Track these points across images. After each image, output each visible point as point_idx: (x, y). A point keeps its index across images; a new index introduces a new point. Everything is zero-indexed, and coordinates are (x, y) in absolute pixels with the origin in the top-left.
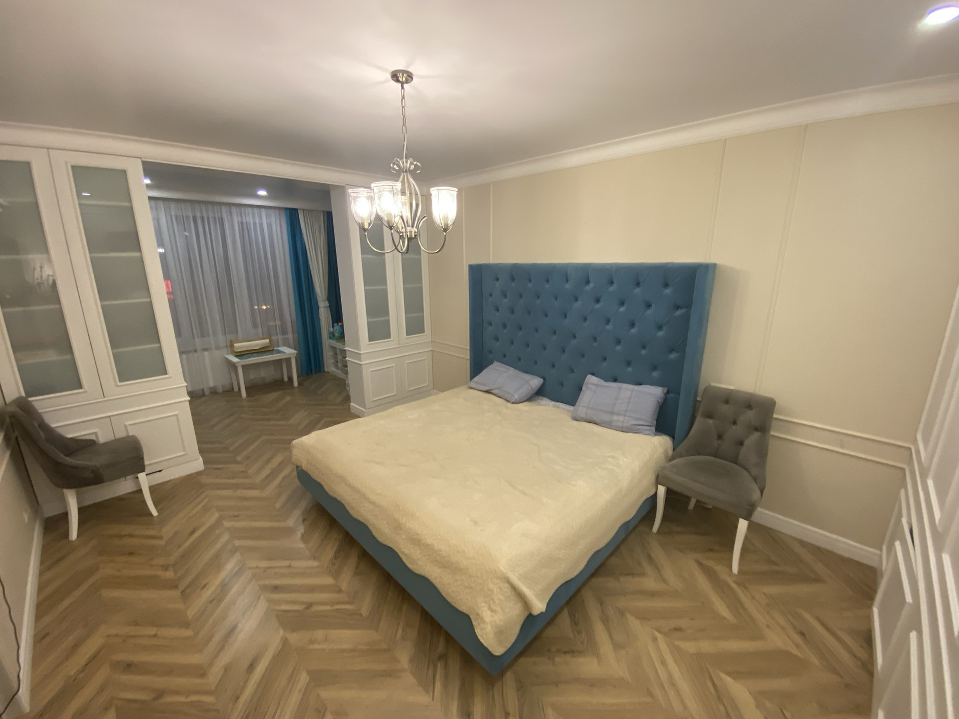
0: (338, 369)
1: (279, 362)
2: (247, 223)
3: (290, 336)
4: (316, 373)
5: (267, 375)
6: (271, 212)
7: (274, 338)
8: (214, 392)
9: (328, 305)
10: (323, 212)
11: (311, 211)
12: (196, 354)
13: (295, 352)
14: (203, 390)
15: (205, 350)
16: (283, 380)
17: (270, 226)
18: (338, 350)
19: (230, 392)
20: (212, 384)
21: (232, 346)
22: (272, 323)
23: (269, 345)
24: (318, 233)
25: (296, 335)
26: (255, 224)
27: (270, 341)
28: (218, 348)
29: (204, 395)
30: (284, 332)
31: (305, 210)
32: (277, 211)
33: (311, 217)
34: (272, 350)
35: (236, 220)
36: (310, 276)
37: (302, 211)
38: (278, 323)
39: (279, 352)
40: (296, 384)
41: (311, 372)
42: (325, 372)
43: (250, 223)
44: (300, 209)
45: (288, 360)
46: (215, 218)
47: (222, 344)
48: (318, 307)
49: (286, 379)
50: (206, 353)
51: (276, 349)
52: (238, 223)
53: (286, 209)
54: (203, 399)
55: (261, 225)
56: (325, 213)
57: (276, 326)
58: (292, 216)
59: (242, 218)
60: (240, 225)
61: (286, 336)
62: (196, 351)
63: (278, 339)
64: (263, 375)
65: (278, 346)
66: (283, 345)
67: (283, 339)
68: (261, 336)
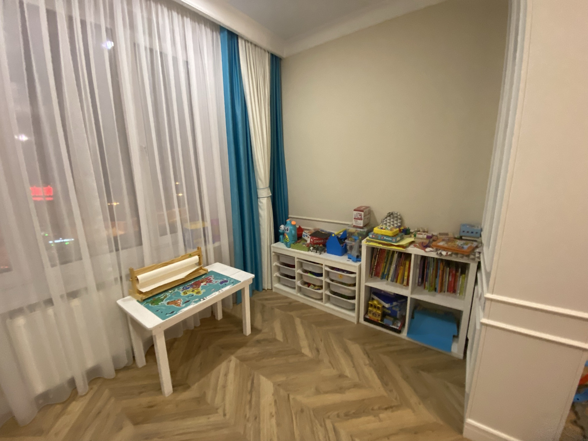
8: (96, 378)
10: (269, 53)
11: (256, 46)
12: (50, 311)
14: (72, 382)
15: (73, 295)
18: (296, 260)
20: (90, 364)
23: (200, 265)
27: (199, 258)
31: (248, 41)
33: (254, 56)
37: (243, 42)
42: (264, 289)
44: (241, 38)
50: (76, 303)
56: (269, 57)
62: (50, 302)
66: (215, 262)
67: (215, 249)
68: (182, 252)
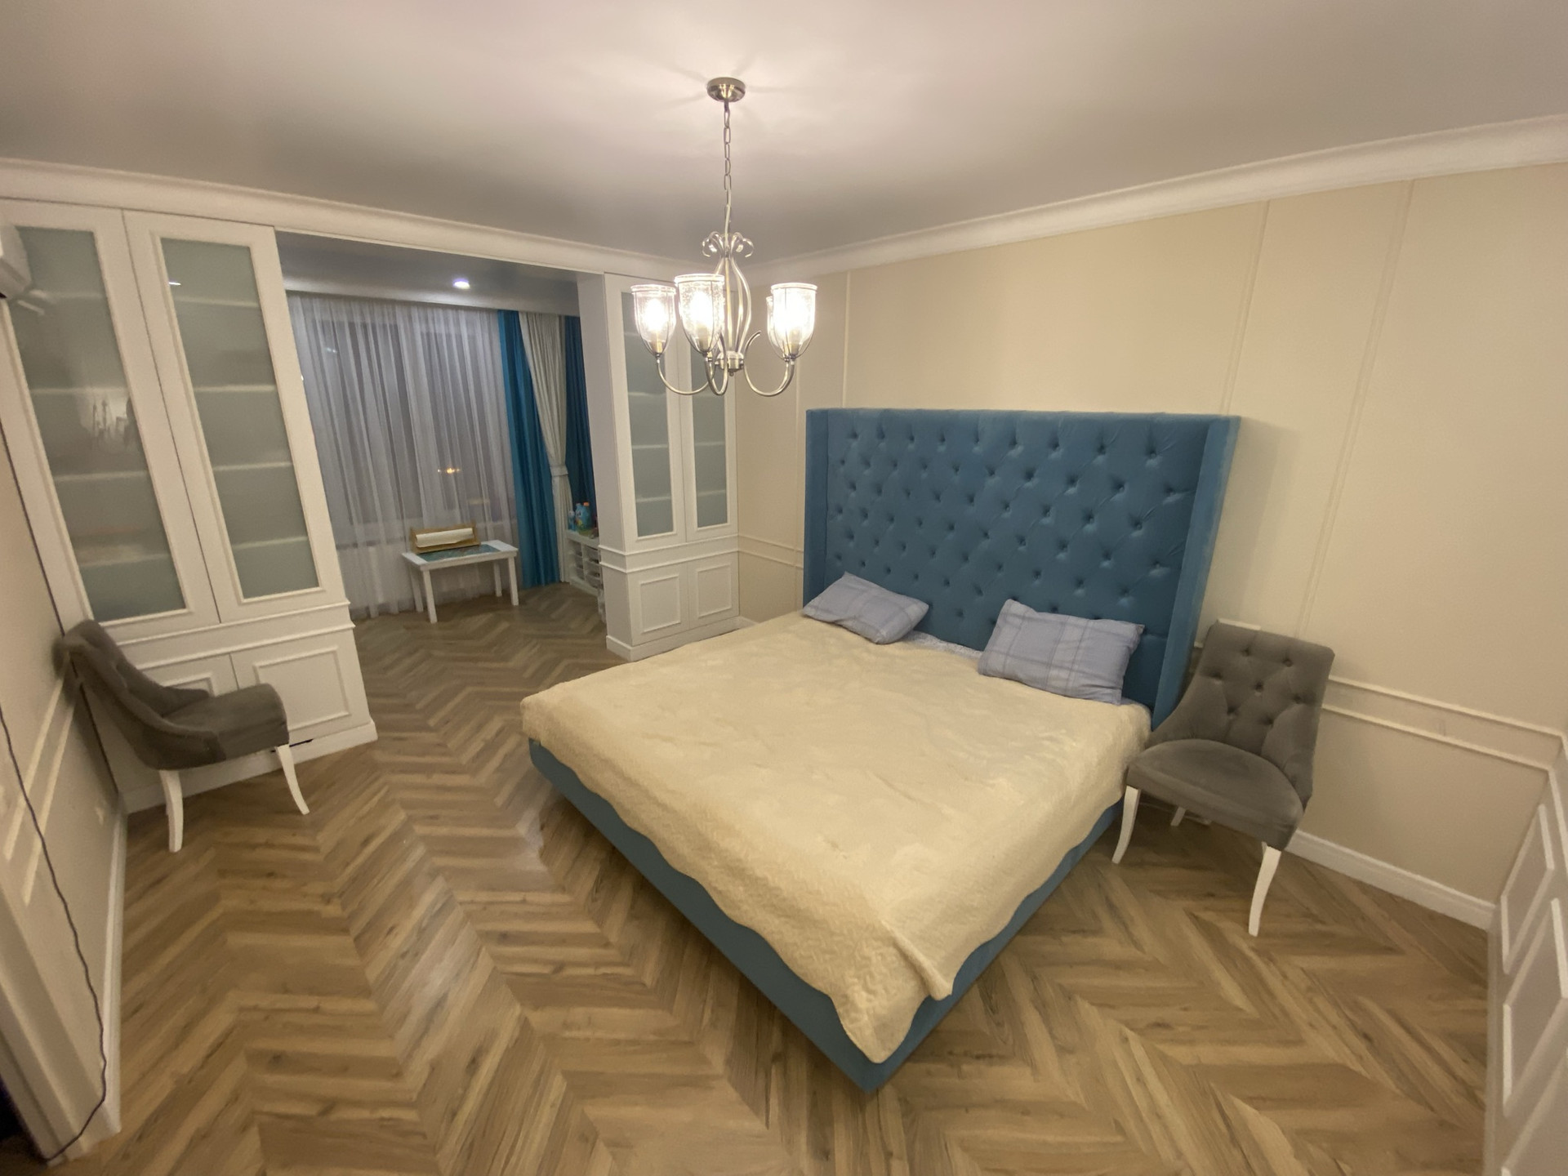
0: (582, 578)
1: (487, 566)
2: (435, 334)
3: (506, 523)
4: (547, 583)
5: (470, 586)
6: (476, 317)
7: (480, 525)
8: (384, 612)
9: (567, 473)
10: (560, 317)
11: (541, 314)
12: (355, 551)
13: (516, 549)
14: (367, 608)
15: (370, 544)
16: (494, 593)
17: (472, 339)
18: (582, 547)
19: (410, 612)
20: (381, 600)
21: (413, 538)
22: (476, 502)
23: (473, 537)
24: (550, 350)
25: (515, 521)
26: (449, 336)
27: (474, 531)
28: (389, 541)
29: (369, 617)
30: (496, 516)
31: (531, 313)
32: (485, 315)
33: (538, 323)
34: (478, 546)
35: (419, 328)
36: (537, 422)
37: (525, 317)
38: (486, 501)
39: (489, 549)
40: (515, 600)
41: (539, 582)
42: (560, 582)
43: (441, 335)
44: (522, 313)
45: (503, 563)
46: (384, 326)
47: (398, 534)
48: (551, 477)
49: (499, 593)
50: (372, 549)
51: (483, 543)
52: (422, 334)
53: (499, 311)
54: (368, 623)
55: (459, 337)
56: (563, 321)
57: (483, 505)
58: (509, 322)
59: (428, 328)
60: (425, 337)
61: (499, 523)
62: (355, 545)
63: (486, 529)
64: (462, 586)
65: (487, 540)
66: (495, 539)
67: (494, 528)
68: (459, 522)
